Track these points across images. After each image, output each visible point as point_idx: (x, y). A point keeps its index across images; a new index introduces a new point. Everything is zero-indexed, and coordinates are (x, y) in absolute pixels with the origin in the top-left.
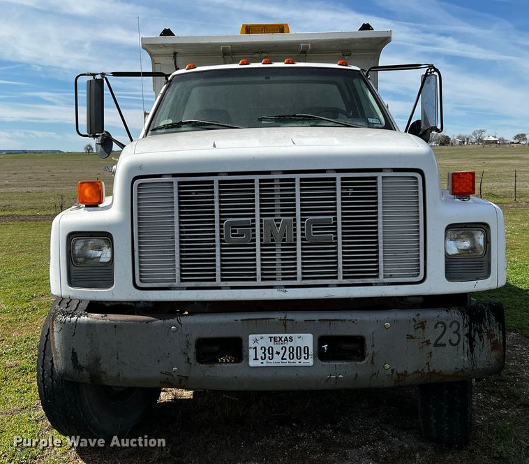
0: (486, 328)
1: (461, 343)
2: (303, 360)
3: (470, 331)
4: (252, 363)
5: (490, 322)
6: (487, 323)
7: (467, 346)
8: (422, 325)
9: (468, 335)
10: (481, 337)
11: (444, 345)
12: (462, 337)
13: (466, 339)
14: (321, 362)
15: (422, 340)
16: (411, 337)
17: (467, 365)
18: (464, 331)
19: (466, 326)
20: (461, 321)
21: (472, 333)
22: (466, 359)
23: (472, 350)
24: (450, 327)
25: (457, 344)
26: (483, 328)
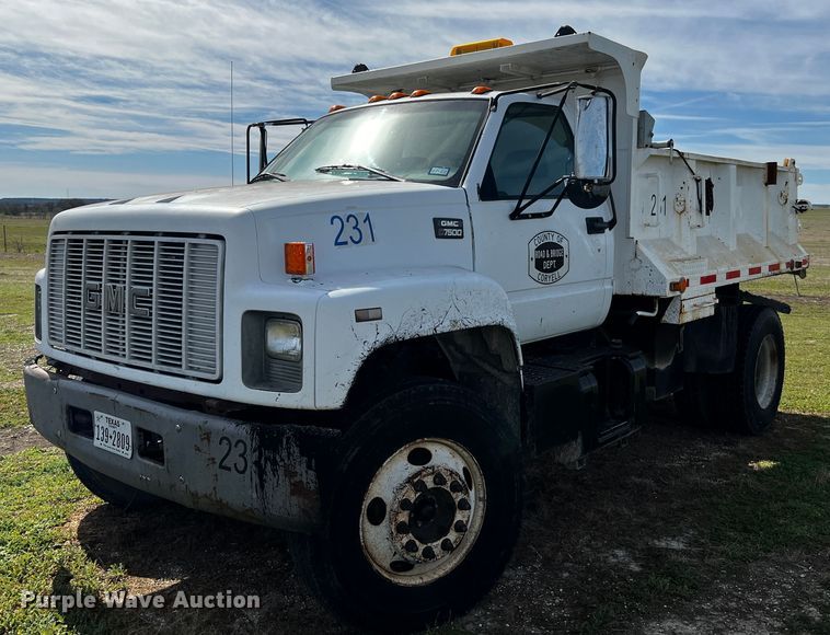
0: (282, 460)
1: (248, 472)
2: (125, 450)
3: (260, 458)
4: (97, 443)
5: (289, 454)
6: (284, 454)
7: (256, 479)
8: (207, 436)
9: (257, 463)
10: (275, 471)
11: (229, 469)
12: (249, 464)
13: (254, 467)
14: (140, 459)
15: (208, 456)
16: (198, 449)
17: (256, 505)
18: (252, 457)
19: (255, 451)
20: (248, 442)
21: (263, 462)
22: (255, 496)
23: (262, 487)
24: (236, 446)
25: (243, 472)
26: (279, 460)
